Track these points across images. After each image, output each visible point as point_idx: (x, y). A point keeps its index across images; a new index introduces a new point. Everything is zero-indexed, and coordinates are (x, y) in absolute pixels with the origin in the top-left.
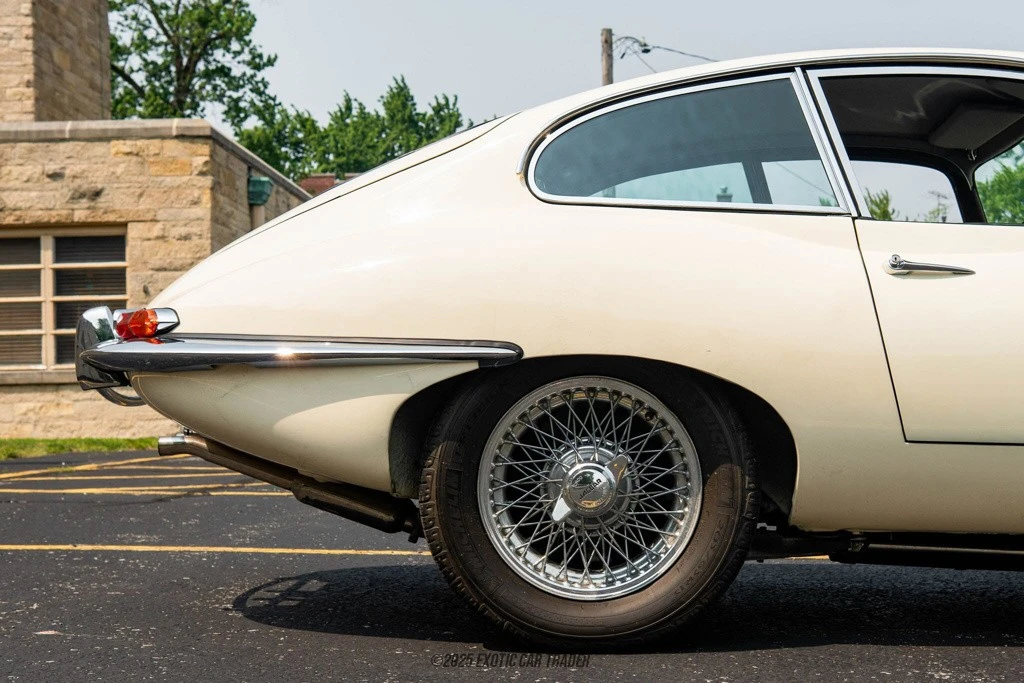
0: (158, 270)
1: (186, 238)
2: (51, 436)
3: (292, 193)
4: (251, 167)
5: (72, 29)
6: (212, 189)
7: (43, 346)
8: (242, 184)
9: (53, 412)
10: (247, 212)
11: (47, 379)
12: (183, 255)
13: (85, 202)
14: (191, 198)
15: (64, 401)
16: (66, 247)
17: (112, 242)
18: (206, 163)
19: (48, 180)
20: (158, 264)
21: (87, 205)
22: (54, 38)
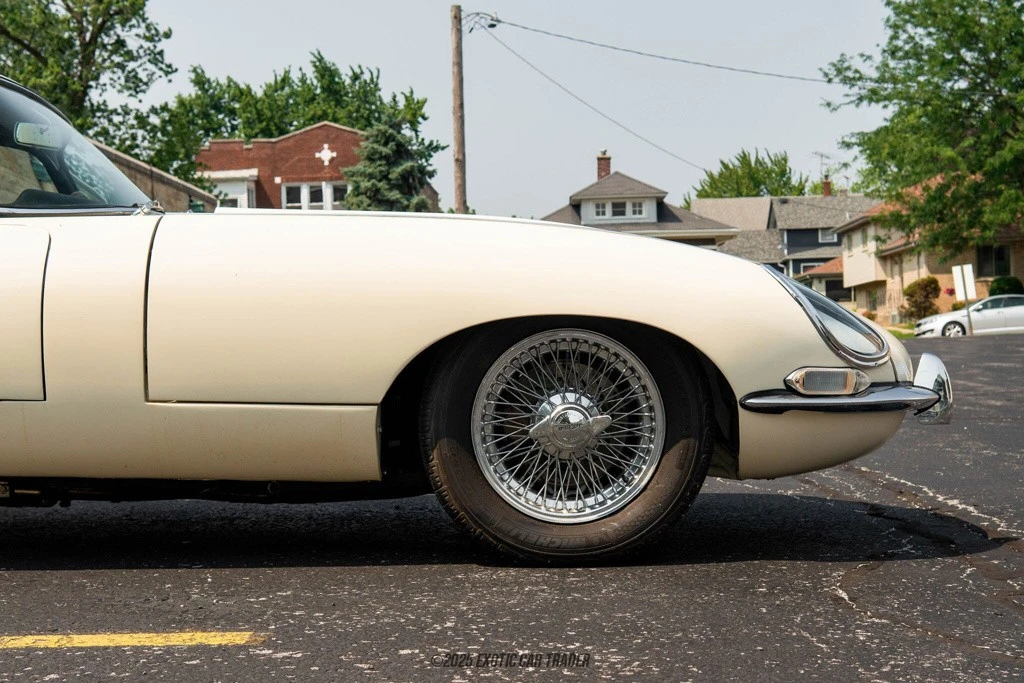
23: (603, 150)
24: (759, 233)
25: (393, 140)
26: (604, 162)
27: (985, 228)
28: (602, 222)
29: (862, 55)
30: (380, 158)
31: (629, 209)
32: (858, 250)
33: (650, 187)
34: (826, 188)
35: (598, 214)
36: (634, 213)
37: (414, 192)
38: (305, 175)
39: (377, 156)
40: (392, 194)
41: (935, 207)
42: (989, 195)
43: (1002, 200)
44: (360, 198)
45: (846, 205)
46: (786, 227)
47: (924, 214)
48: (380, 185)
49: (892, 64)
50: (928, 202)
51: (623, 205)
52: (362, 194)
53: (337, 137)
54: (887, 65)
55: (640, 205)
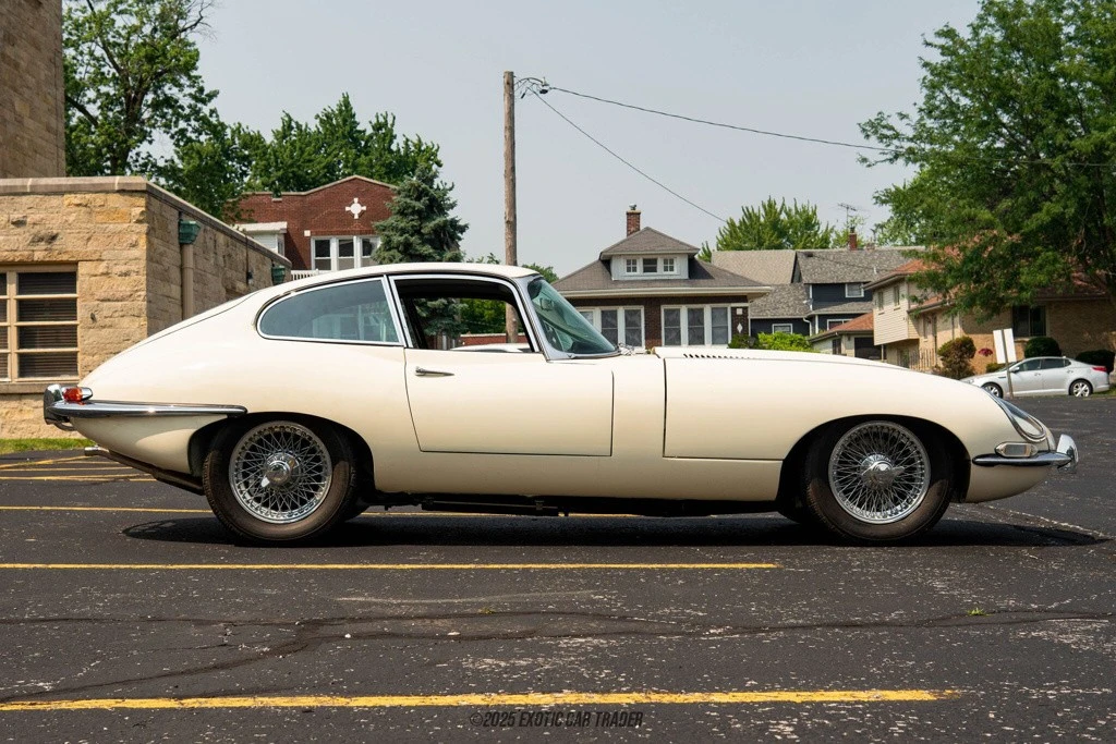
0: (102, 301)
1: (126, 274)
2: (16, 436)
3: (218, 230)
4: (182, 211)
5: (31, 80)
6: (147, 234)
7: (9, 362)
8: (173, 227)
9: (17, 417)
10: (178, 250)
11: (12, 390)
12: (124, 288)
13: (43, 245)
14: (130, 242)
15: (26, 408)
16: (28, 281)
17: (64, 277)
18: (142, 213)
19: (12, 226)
20: (104, 295)
21: (44, 247)
22: (15, 91)
23: (633, 204)
24: (783, 287)
25: (427, 195)
26: (633, 217)
27: (1022, 289)
28: (633, 278)
29: (900, 114)
30: (413, 213)
31: (660, 265)
32: (889, 308)
33: (682, 243)
34: (852, 240)
35: (629, 270)
36: (666, 269)
37: (445, 247)
38: (335, 229)
39: (410, 210)
40: (424, 248)
41: (972, 268)
42: (1026, 256)
43: (1039, 261)
44: (392, 252)
45: (873, 259)
46: (811, 282)
47: (960, 275)
48: (412, 239)
49: (930, 123)
50: (964, 263)
51: (654, 261)
52: (394, 248)
53: (367, 190)
54: (924, 125)
55: (672, 261)
